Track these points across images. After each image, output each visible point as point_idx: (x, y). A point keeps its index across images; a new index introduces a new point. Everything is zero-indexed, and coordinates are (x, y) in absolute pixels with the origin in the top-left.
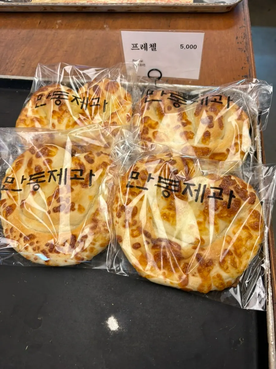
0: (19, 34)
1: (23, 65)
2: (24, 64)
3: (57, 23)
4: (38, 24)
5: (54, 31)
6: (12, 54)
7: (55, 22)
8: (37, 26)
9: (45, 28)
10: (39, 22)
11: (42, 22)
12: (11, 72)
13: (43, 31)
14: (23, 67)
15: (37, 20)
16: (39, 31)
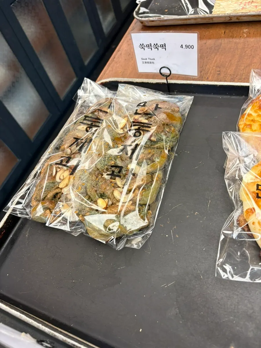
0: (205, 44)
1: (219, 73)
2: (219, 71)
3: (243, 32)
4: (224, 33)
5: (242, 40)
6: (203, 62)
7: (242, 31)
8: (223, 35)
9: (232, 37)
10: (223, 32)
11: (227, 31)
12: (207, 79)
13: (231, 40)
14: (219, 74)
15: (221, 31)
16: (226, 40)
